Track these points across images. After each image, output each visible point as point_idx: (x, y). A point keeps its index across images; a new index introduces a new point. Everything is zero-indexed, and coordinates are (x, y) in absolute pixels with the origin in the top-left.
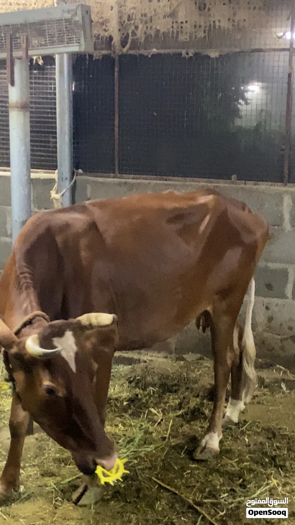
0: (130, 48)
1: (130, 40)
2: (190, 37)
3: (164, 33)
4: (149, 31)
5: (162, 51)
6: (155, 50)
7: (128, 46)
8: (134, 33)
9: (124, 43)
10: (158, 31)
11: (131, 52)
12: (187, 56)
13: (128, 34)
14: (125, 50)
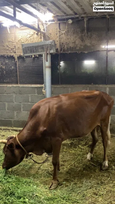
0: (63, 51)
1: (63, 50)
2: (80, 48)
3: (72, 47)
4: (68, 47)
5: (72, 52)
6: (69, 52)
7: (62, 51)
8: (64, 48)
9: (61, 50)
10: (70, 47)
11: (63, 52)
12: (79, 53)
13: (62, 48)
14: (61, 52)
